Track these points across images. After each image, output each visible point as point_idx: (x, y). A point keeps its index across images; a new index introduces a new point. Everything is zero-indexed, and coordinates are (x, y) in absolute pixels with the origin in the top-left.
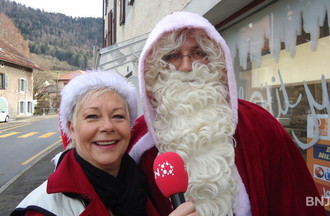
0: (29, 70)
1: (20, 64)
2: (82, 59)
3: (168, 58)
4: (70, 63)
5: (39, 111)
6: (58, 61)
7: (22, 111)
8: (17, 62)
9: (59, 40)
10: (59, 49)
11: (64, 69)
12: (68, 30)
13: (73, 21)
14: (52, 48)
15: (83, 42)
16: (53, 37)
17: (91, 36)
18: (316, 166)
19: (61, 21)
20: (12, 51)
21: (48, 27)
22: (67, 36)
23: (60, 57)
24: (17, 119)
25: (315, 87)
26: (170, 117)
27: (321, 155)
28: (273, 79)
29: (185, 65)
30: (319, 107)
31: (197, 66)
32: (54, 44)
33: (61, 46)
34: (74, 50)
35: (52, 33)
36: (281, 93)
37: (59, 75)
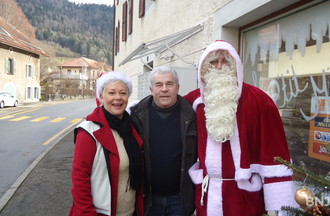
0: (36, 56)
1: (28, 50)
2: (84, 46)
3: (212, 62)
4: (72, 50)
5: (45, 97)
6: (61, 48)
7: (29, 97)
8: (25, 48)
9: (62, 27)
10: (62, 36)
11: (66, 56)
12: (71, 16)
13: (76, 7)
14: (55, 34)
15: (86, 29)
16: (56, 23)
17: (94, 23)
18: (316, 132)
19: (64, 7)
20: (19, 37)
21: (50, 13)
22: (69, 23)
23: (63, 43)
24: (25, 104)
25: (317, 78)
26: (211, 90)
27: (320, 124)
28: (288, 72)
29: (219, 66)
30: (320, 92)
31: (224, 67)
32: (57, 30)
33: (64, 32)
34: (77, 36)
35: (54, 19)
36: (293, 82)
37: (63, 62)
